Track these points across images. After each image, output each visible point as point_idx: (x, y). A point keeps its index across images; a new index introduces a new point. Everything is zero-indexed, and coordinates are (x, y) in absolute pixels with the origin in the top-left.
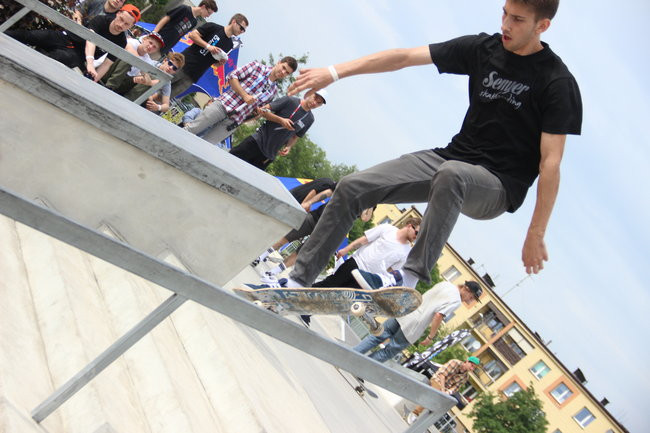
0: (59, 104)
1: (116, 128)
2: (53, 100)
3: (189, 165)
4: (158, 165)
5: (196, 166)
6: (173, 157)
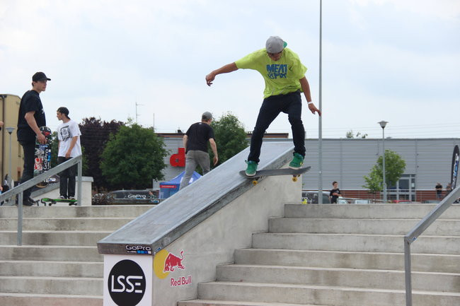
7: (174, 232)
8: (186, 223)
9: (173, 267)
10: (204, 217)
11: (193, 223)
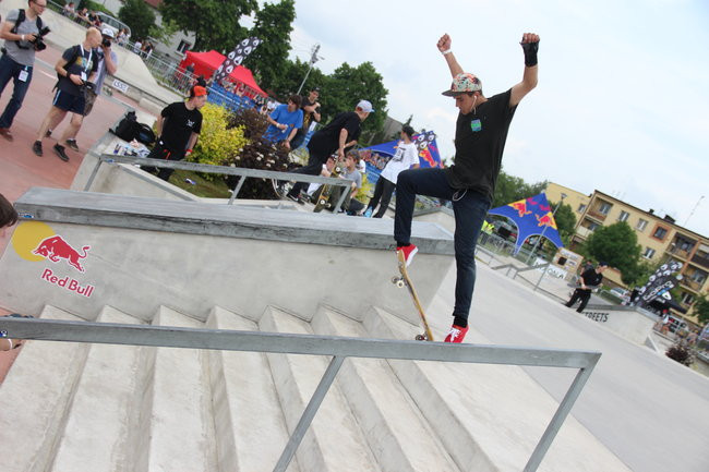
0: (254, 236)
1: (300, 237)
2: (249, 236)
3: (361, 241)
4: (340, 250)
5: (366, 240)
6: (347, 240)
7: (74, 211)
8: (107, 213)
9: (58, 257)
10: (158, 227)
11: (124, 222)
